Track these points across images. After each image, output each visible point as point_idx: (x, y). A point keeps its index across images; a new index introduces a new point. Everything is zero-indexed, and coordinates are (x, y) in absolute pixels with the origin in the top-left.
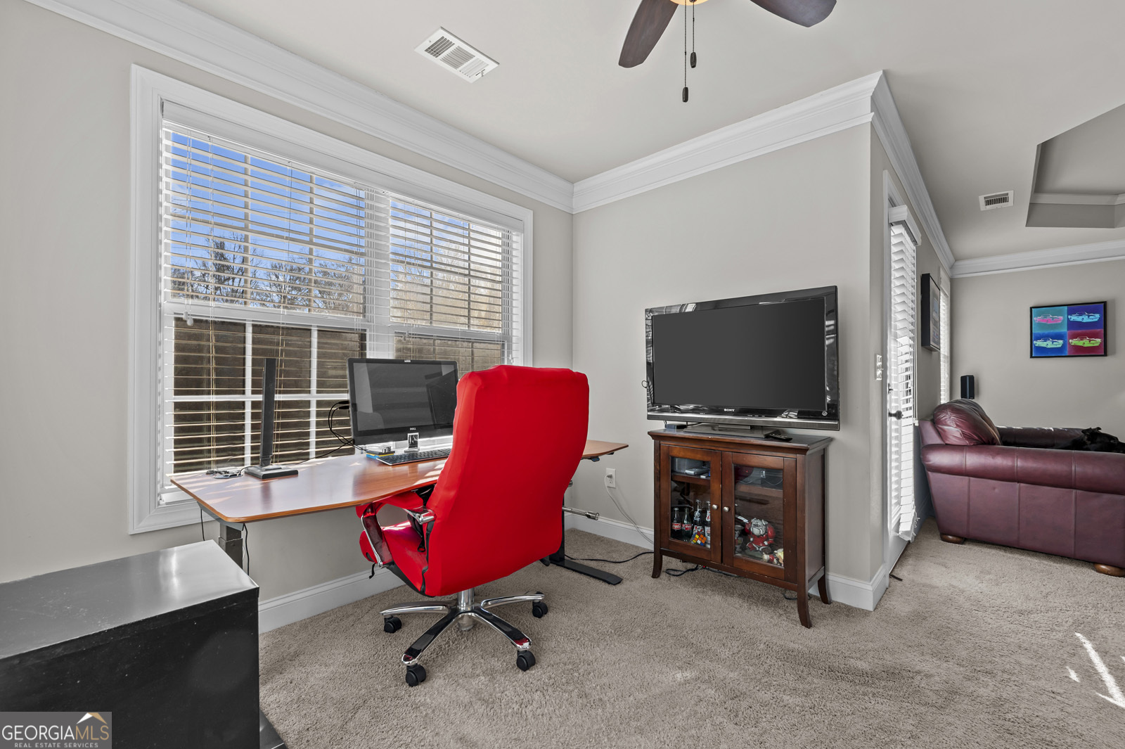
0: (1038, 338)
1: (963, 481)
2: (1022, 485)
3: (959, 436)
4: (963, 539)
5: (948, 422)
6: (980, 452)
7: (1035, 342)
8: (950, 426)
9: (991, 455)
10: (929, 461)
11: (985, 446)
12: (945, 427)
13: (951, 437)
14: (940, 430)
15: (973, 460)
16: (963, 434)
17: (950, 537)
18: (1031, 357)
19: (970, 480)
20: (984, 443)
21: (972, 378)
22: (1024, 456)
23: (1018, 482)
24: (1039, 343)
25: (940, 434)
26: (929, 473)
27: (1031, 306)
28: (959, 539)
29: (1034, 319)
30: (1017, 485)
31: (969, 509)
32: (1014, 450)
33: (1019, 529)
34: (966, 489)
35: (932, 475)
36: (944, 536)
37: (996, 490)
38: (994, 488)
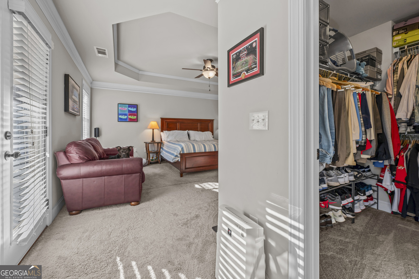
0: (120, 115)
1: (80, 181)
2: (106, 177)
3: (77, 158)
4: (80, 211)
5: (72, 152)
6: (87, 165)
7: (119, 116)
8: (73, 154)
9: (92, 166)
10: (61, 175)
11: (90, 162)
12: (71, 155)
13: (74, 160)
14: (68, 156)
15: (84, 170)
16: (80, 157)
17: (74, 212)
18: (118, 121)
19: (83, 180)
20: (90, 160)
21: (98, 129)
22: (106, 163)
23: (104, 176)
24: (120, 117)
25: (68, 158)
26: (62, 181)
27: (118, 103)
28: (78, 212)
29: (119, 108)
30: (103, 178)
31: (82, 195)
32: (102, 161)
33: (104, 198)
34: (81, 185)
35: (63, 182)
36: (71, 213)
37: (95, 182)
38: (94, 182)
